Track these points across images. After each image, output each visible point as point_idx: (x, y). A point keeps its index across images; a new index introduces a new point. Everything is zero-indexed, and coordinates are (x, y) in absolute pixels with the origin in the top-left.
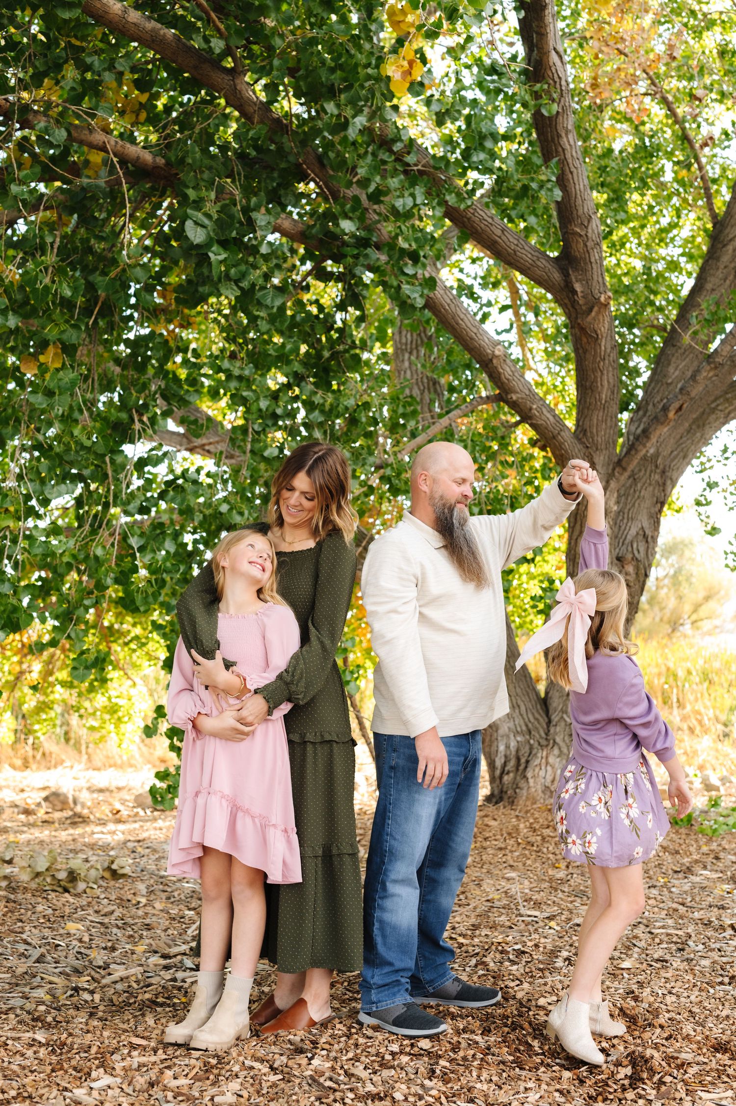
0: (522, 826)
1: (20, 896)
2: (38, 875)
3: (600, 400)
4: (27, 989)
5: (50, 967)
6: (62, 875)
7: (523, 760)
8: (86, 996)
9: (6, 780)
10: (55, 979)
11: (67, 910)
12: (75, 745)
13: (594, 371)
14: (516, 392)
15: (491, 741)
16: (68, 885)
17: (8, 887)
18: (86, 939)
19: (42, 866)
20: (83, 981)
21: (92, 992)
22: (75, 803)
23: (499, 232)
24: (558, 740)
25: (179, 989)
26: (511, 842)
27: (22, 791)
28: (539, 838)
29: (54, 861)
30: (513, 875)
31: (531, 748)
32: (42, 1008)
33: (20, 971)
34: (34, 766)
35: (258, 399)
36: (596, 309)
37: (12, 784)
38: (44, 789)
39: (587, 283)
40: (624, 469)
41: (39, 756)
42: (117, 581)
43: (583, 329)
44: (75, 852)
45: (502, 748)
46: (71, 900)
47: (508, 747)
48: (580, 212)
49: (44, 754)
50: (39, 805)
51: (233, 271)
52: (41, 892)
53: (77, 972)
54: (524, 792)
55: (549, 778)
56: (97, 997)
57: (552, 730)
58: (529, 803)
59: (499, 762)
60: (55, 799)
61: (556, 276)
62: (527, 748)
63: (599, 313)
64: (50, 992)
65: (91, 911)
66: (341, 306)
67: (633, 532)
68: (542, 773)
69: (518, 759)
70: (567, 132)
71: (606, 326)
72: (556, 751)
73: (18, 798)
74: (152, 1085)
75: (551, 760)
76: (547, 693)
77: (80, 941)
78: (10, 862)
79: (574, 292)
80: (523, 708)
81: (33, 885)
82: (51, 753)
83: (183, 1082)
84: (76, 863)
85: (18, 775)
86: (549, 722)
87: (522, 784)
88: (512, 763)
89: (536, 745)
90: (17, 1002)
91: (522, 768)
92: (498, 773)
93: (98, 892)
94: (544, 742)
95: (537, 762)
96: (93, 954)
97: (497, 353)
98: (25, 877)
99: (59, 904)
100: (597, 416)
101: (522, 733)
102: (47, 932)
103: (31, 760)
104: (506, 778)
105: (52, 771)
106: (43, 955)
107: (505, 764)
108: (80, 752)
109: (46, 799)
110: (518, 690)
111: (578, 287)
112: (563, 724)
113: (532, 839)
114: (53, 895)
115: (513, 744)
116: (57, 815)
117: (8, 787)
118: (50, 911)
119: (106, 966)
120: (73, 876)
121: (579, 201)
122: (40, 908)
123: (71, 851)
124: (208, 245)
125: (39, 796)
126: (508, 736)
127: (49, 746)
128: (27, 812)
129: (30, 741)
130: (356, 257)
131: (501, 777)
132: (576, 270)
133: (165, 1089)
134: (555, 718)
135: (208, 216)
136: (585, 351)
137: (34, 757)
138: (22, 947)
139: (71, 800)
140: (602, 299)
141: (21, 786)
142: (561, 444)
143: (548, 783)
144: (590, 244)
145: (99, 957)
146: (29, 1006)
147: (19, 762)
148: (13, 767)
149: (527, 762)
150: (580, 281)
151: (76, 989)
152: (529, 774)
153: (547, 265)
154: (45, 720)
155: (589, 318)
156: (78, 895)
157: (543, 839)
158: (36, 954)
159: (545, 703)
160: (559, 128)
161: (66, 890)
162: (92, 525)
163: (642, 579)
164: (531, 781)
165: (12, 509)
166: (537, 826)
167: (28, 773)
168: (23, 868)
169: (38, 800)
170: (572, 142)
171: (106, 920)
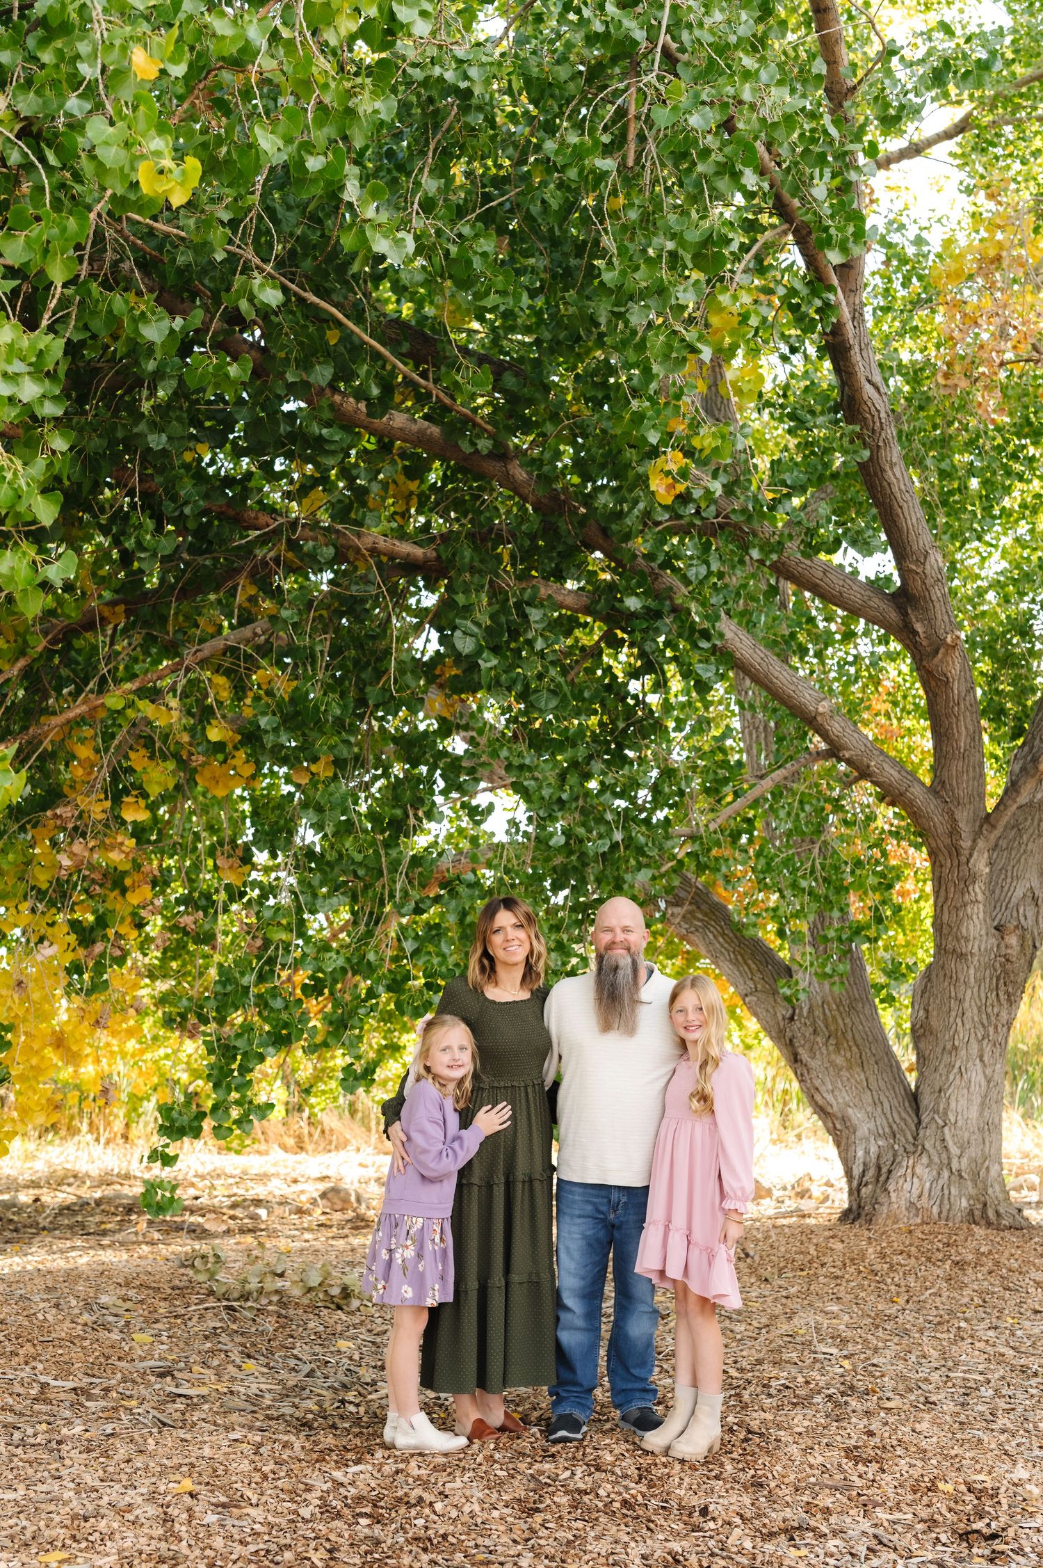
0: (871, 1250)
1: (291, 1312)
2: (310, 1290)
3: (958, 748)
4: (297, 1400)
5: (319, 1381)
6: (335, 1291)
7: (884, 1170)
8: (352, 1408)
9: (275, 1164)
10: (324, 1392)
11: (339, 1328)
12: (362, 1119)
13: (947, 716)
14: (848, 749)
15: (848, 1145)
16: (342, 1302)
17: (279, 1301)
18: (356, 1357)
19: (314, 1280)
20: (350, 1396)
21: (357, 1405)
22: (359, 1200)
23: (820, 575)
24: (927, 1146)
25: (441, 1406)
26: (852, 1270)
27: (295, 1181)
28: (886, 1266)
29: (327, 1275)
30: (835, 1308)
31: (895, 1156)
32: (310, 1416)
33: (291, 1383)
34: (310, 1147)
35: (540, 788)
36: (942, 650)
37: (282, 1171)
38: (323, 1179)
39: (930, 622)
40: (994, 827)
41: (317, 1135)
42: (389, 989)
43: (929, 672)
44: (352, 1264)
45: (860, 1153)
46: (344, 1317)
47: (867, 1152)
48: (915, 547)
49: (323, 1132)
50: (314, 1202)
51: (504, 677)
52: (313, 1308)
53: (345, 1387)
54: (885, 1209)
55: (915, 1192)
56: (362, 1410)
57: (921, 1132)
58: (889, 1222)
59: (857, 1171)
60: (334, 1195)
61: (893, 615)
62: (890, 1154)
63: (946, 654)
64: (319, 1404)
65: (363, 1330)
66: (635, 674)
67: (1019, 893)
68: (907, 1186)
69: (879, 1168)
70: (892, 465)
71: (958, 667)
72: (925, 1160)
73: (289, 1191)
74: (397, 1472)
75: (918, 1170)
76: (917, 1087)
77: (351, 1359)
78: (281, 1275)
79: (916, 633)
80: (887, 1105)
81: (305, 1301)
82: (331, 1130)
83: (423, 1472)
84: (352, 1278)
85: (291, 1158)
86: (919, 1122)
87: (883, 1198)
88: (871, 1173)
89: (901, 1151)
90: (288, 1410)
91: (882, 1179)
92: (855, 1183)
93: (373, 1310)
94: (910, 1148)
95: (902, 1172)
96: (362, 1371)
97: (821, 710)
98: (296, 1292)
99: (331, 1322)
100: (956, 767)
101: (885, 1136)
102: (317, 1349)
103: (306, 1139)
104: (864, 1190)
105: (333, 1154)
106: (312, 1370)
107: (863, 1174)
108: (369, 1130)
109: (324, 1195)
110: (881, 1083)
111: (919, 627)
112: (934, 1126)
113: (877, 1267)
114: (325, 1311)
115: (873, 1149)
116: (337, 1216)
117: (277, 1175)
118: (321, 1328)
119: (374, 1383)
120: (346, 1293)
121: (912, 536)
122: (311, 1325)
123: (348, 1263)
124: (478, 652)
125: (314, 1189)
126: (868, 1140)
127: (329, 1120)
128: (300, 1211)
129: (306, 1114)
130: (645, 631)
131: (859, 1191)
132: (915, 608)
133: (408, 1475)
134: (925, 1118)
135: (478, 624)
136: (936, 695)
137: (310, 1135)
138: (292, 1362)
139: (353, 1198)
140: (949, 640)
141: (294, 1175)
142: (911, 801)
143: (914, 1199)
144: (929, 581)
145: (367, 1375)
146: (297, 1414)
147: (291, 1142)
148: (284, 1148)
149: (890, 1172)
150: (922, 620)
151: (343, 1402)
152: (891, 1188)
153: (883, 606)
154: (324, 1092)
155: (936, 660)
156: (351, 1313)
157: (892, 1267)
158: (306, 1369)
159: (914, 1098)
160: (883, 462)
161: (339, 1307)
162: (367, 925)
163: (1029, 951)
164: (893, 1195)
165: (284, 922)
166: (888, 1251)
167: (302, 1156)
168: (294, 1282)
169: (316, 1195)
170: (898, 475)
171: (378, 1340)
